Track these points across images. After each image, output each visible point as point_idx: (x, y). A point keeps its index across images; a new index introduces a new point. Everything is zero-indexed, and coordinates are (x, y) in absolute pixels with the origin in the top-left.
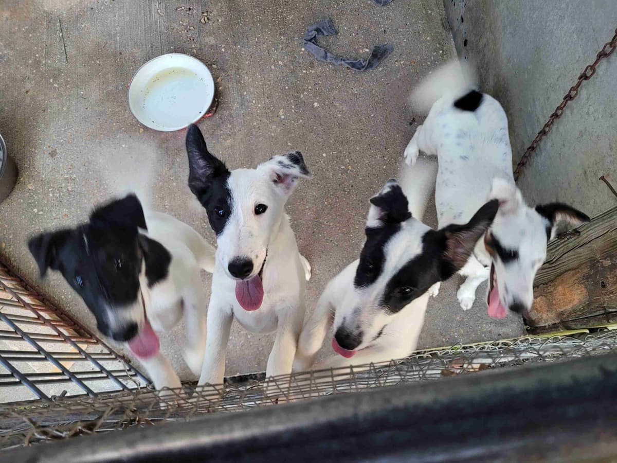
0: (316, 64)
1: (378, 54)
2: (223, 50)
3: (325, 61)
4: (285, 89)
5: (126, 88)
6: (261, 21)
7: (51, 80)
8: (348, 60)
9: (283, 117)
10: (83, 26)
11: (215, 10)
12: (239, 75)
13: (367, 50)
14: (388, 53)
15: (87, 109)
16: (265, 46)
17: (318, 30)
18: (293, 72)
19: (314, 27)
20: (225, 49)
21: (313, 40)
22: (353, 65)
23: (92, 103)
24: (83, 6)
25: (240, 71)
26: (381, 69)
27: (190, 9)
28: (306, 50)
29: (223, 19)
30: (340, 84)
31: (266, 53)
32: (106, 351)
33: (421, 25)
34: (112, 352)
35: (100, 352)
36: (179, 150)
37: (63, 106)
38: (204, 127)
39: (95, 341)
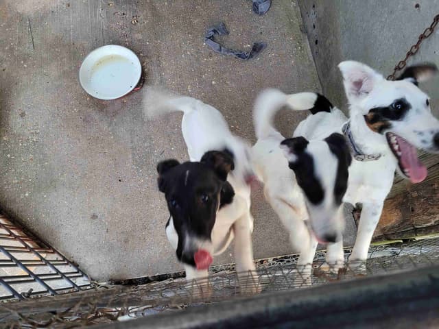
0: (213, 54)
1: (257, 49)
3: (219, 52)
4: (192, 71)
5: (78, 69)
6: (174, 24)
7: (22, 62)
8: (236, 52)
9: (190, 91)
10: (46, 24)
11: (142, 15)
12: (159, 61)
13: (249, 46)
14: (264, 48)
15: (48, 83)
16: (178, 41)
17: (215, 31)
18: (197, 60)
19: (212, 29)
20: (149, 43)
21: (212, 38)
22: (239, 56)
23: (52, 79)
24: (46, 10)
25: (160, 58)
26: (258, 59)
27: (124, 14)
28: (206, 44)
29: (148, 21)
30: (230, 69)
31: (178, 46)
32: (60, 258)
33: (286, 30)
34: (64, 259)
35: (55, 259)
36: (116, 113)
37: (31, 81)
38: (133, 97)
39: (52, 251)
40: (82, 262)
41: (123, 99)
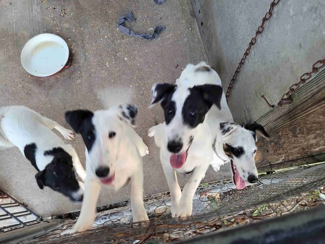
0: (125, 37)
1: (158, 31)
3: (129, 35)
4: (109, 51)
5: (19, 54)
6: (94, 14)
8: (142, 34)
9: (108, 66)
11: (69, 9)
12: (83, 44)
13: (152, 29)
14: (163, 30)
16: (97, 28)
17: (125, 19)
18: (113, 42)
19: (123, 17)
20: (75, 30)
21: (123, 24)
22: (145, 37)
25: (84, 42)
26: (159, 39)
27: (54, 8)
28: (119, 29)
29: (73, 13)
30: (138, 48)
31: (98, 31)
32: (13, 202)
33: (180, 14)
34: (16, 202)
35: (9, 202)
36: (51, 87)
38: (65, 73)
39: (6, 196)
40: (30, 203)
41: (56, 76)
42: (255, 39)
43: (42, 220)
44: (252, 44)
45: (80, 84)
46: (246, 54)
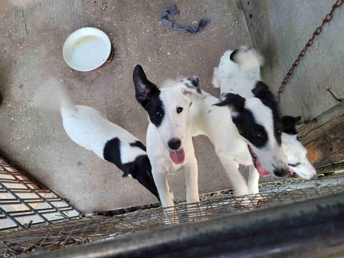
0: (168, 30)
1: (202, 24)
2: (115, 25)
3: (172, 29)
4: (151, 45)
5: (61, 48)
7: (19, 45)
8: (186, 28)
9: (150, 61)
10: (36, 13)
11: (110, 2)
12: (125, 38)
13: (196, 22)
14: (208, 23)
15: (39, 60)
16: (139, 21)
17: (168, 12)
18: (155, 35)
19: (166, 10)
20: (116, 24)
21: (166, 17)
22: (188, 31)
23: (42, 57)
24: (35, 2)
25: (125, 36)
26: (204, 32)
27: (95, 2)
28: (162, 23)
29: (115, 7)
30: (182, 42)
31: (139, 25)
32: (56, 197)
33: (226, 7)
34: (59, 197)
35: (52, 197)
36: (92, 82)
37: (26, 59)
38: (106, 68)
39: (49, 191)
40: (72, 198)
41: (97, 70)
42: (320, 28)
43: (84, 216)
44: (316, 33)
45: (122, 79)
46: (308, 45)
